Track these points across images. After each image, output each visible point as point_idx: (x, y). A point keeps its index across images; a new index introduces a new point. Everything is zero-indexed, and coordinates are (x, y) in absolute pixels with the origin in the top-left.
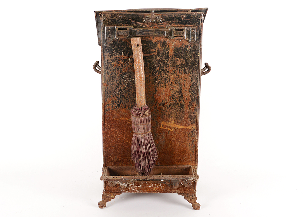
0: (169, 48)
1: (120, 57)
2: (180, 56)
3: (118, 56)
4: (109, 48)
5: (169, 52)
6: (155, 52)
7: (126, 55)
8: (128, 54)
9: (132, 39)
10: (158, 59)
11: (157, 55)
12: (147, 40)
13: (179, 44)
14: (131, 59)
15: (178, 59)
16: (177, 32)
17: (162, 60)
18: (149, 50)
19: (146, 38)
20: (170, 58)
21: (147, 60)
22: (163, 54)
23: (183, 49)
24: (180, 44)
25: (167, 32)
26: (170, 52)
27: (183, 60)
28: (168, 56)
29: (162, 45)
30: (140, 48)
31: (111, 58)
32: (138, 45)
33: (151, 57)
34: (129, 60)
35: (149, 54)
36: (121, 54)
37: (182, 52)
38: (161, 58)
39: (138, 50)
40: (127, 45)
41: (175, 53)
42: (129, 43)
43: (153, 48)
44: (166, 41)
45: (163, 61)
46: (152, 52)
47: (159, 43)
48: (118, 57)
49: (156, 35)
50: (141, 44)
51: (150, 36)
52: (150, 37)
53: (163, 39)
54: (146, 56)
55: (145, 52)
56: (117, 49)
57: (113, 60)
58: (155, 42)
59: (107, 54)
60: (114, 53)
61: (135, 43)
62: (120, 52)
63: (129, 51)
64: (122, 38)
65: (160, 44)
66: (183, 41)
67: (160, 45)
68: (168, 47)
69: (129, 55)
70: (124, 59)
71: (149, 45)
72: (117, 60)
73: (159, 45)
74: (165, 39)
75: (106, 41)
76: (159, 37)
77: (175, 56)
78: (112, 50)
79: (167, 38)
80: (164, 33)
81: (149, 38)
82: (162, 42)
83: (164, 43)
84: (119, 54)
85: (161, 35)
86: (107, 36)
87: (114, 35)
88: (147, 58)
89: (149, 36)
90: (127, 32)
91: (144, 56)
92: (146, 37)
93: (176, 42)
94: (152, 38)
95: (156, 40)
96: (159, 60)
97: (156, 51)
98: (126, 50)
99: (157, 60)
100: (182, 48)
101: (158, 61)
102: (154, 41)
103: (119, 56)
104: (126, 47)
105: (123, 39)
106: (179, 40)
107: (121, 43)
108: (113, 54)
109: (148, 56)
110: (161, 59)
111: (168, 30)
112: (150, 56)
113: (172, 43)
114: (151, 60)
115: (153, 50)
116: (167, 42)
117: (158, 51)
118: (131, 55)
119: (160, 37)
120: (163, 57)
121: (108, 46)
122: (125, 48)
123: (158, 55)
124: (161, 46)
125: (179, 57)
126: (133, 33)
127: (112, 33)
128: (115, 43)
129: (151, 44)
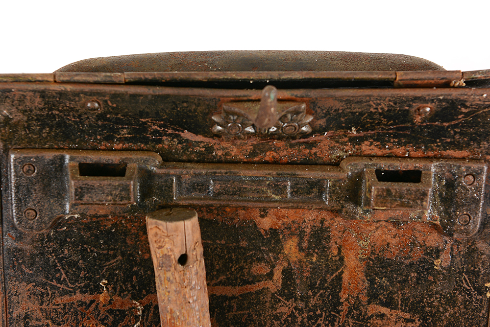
0: (342, 259)
1: (92, 302)
2: (398, 298)
3: (78, 296)
4: (33, 256)
5: (339, 278)
6: (270, 276)
7: (122, 291)
8: (133, 286)
9: (156, 227)
10: (284, 309)
11: (281, 293)
12: (232, 219)
13: (394, 242)
14: (146, 309)
15: (384, 310)
16: (388, 191)
17: (305, 315)
18: (242, 268)
19: (228, 209)
20: (345, 308)
21: (230, 315)
22: (312, 287)
23: (411, 265)
24: (397, 239)
25: (334, 186)
26: (346, 276)
27: (408, 316)
28: (336, 296)
29: (305, 245)
30: (197, 268)
31: (44, 306)
32: (183, 260)
33: (253, 301)
34: (137, 318)
35: (238, 288)
36: (98, 289)
37: (405, 281)
38: (301, 305)
39: (182, 285)
40: (129, 242)
41: (372, 282)
42: (137, 235)
43: (259, 260)
44: (326, 224)
45: (309, 318)
46: (257, 279)
47: (292, 234)
48: (82, 303)
49: (280, 201)
50: (200, 250)
51: (250, 205)
52: (244, 208)
53: (310, 217)
54: (225, 298)
55: (222, 278)
56: (74, 264)
57: (53, 315)
58: (274, 232)
59: (24, 288)
60: (59, 280)
61: (168, 246)
62: (90, 279)
63: (136, 273)
64: (102, 212)
65: (296, 240)
66: (413, 229)
67: (299, 245)
68: (336, 252)
69: (140, 290)
70: (111, 312)
71: (244, 243)
72: (76, 313)
73: (290, 247)
74: (324, 214)
75: (14, 227)
76: (292, 208)
77: (373, 297)
78: (49, 270)
79: (336, 212)
80: (321, 191)
81: (242, 212)
82: (308, 230)
83: (320, 236)
84: (86, 286)
85: (305, 197)
86: (19, 200)
87: (60, 196)
88: (230, 308)
89: (241, 204)
90: (126, 189)
91: (212, 298)
92: (228, 206)
93: (379, 232)
94: (256, 213)
95: (279, 218)
96: (292, 315)
97: (278, 275)
98: (120, 269)
99: (282, 313)
100: (407, 262)
101: (286, 320)
102: (266, 223)
103: (88, 298)
104: (123, 255)
105: (106, 216)
106: (396, 223)
107: (96, 236)
108: (52, 287)
109: (233, 297)
110: (301, 311)
111: (343, 175)
112: (245, 296)
113: (359, 237)
114: (250, 315)
115: (260, 269)
116: (334, 233)
117: (287, 274)
118: (148, 292)
119: (297, 208)
120: (312, 302)
121: (28, 247)
122: (115, 256)
123: (287, 291)
124: (301, 249)
125: (389, 303)
126: (160, 188)
127: (46, 189)
128: (67, 234)
129: (250, 240)
